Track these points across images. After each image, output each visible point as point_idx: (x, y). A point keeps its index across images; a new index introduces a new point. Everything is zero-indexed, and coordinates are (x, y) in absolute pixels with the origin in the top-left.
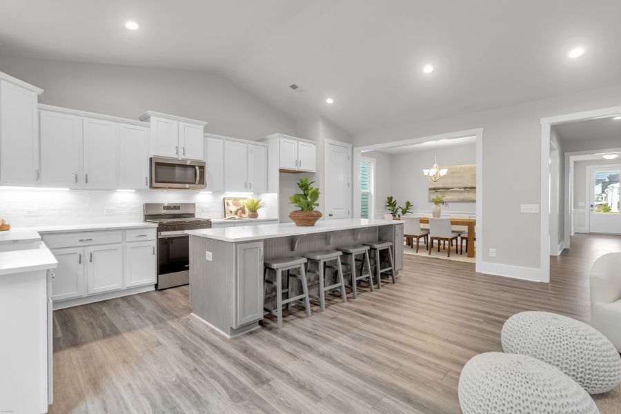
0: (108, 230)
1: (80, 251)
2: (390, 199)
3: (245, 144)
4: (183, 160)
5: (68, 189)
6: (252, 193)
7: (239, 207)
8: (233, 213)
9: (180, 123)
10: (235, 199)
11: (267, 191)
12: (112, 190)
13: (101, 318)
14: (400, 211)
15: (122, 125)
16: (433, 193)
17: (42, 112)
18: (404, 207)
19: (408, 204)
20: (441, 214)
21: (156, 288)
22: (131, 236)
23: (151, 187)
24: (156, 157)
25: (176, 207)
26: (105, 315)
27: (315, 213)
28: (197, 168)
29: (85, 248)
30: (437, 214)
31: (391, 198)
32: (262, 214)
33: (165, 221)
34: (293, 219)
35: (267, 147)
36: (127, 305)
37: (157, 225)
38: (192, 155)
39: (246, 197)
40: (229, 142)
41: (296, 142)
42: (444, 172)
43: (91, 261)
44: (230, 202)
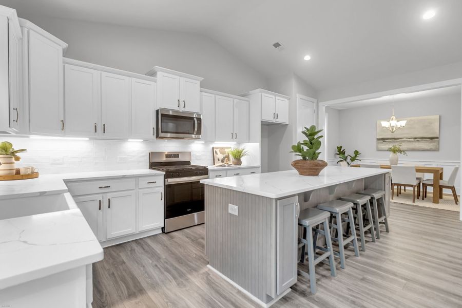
0: (124, 177)
1: (99, 197)
2: (339, 148)
3: (232, 99)
4: (183, 112)
5: (88, 139)
6: (235, 143)
7: (225, 156)
8: (220, 160)
9: (182, 78)
10: (222, 148)
11: (249, 141)
12: (123, 140)
13: (121, 267)
14: (349, 158)
15: (134, 79)
16: (380, 143)
17: (67, 66)
18: (353, 155)
19: (356, 153)
20: (399, 162)
21: (162, 230)
22: (143, 183)
23: (157, 136)
24: (162, 109)
25: (177, 155)
26: (125, 263)
27: (320, 162)
28: (195, 119)
29: (104, 195)
30: (395, 162)
31: (341, 147)
32: (245, 161)
33: (171, 168)
34: (295, 168)
35: (249, 101)
36: (141, 250)
37: (164, 173)
38: (191, 108)
39: (230, 146)
40: (220, 97)
41: (273, 97)
42: (403, 123)
43: (109, 207)
44: (218, 151)
